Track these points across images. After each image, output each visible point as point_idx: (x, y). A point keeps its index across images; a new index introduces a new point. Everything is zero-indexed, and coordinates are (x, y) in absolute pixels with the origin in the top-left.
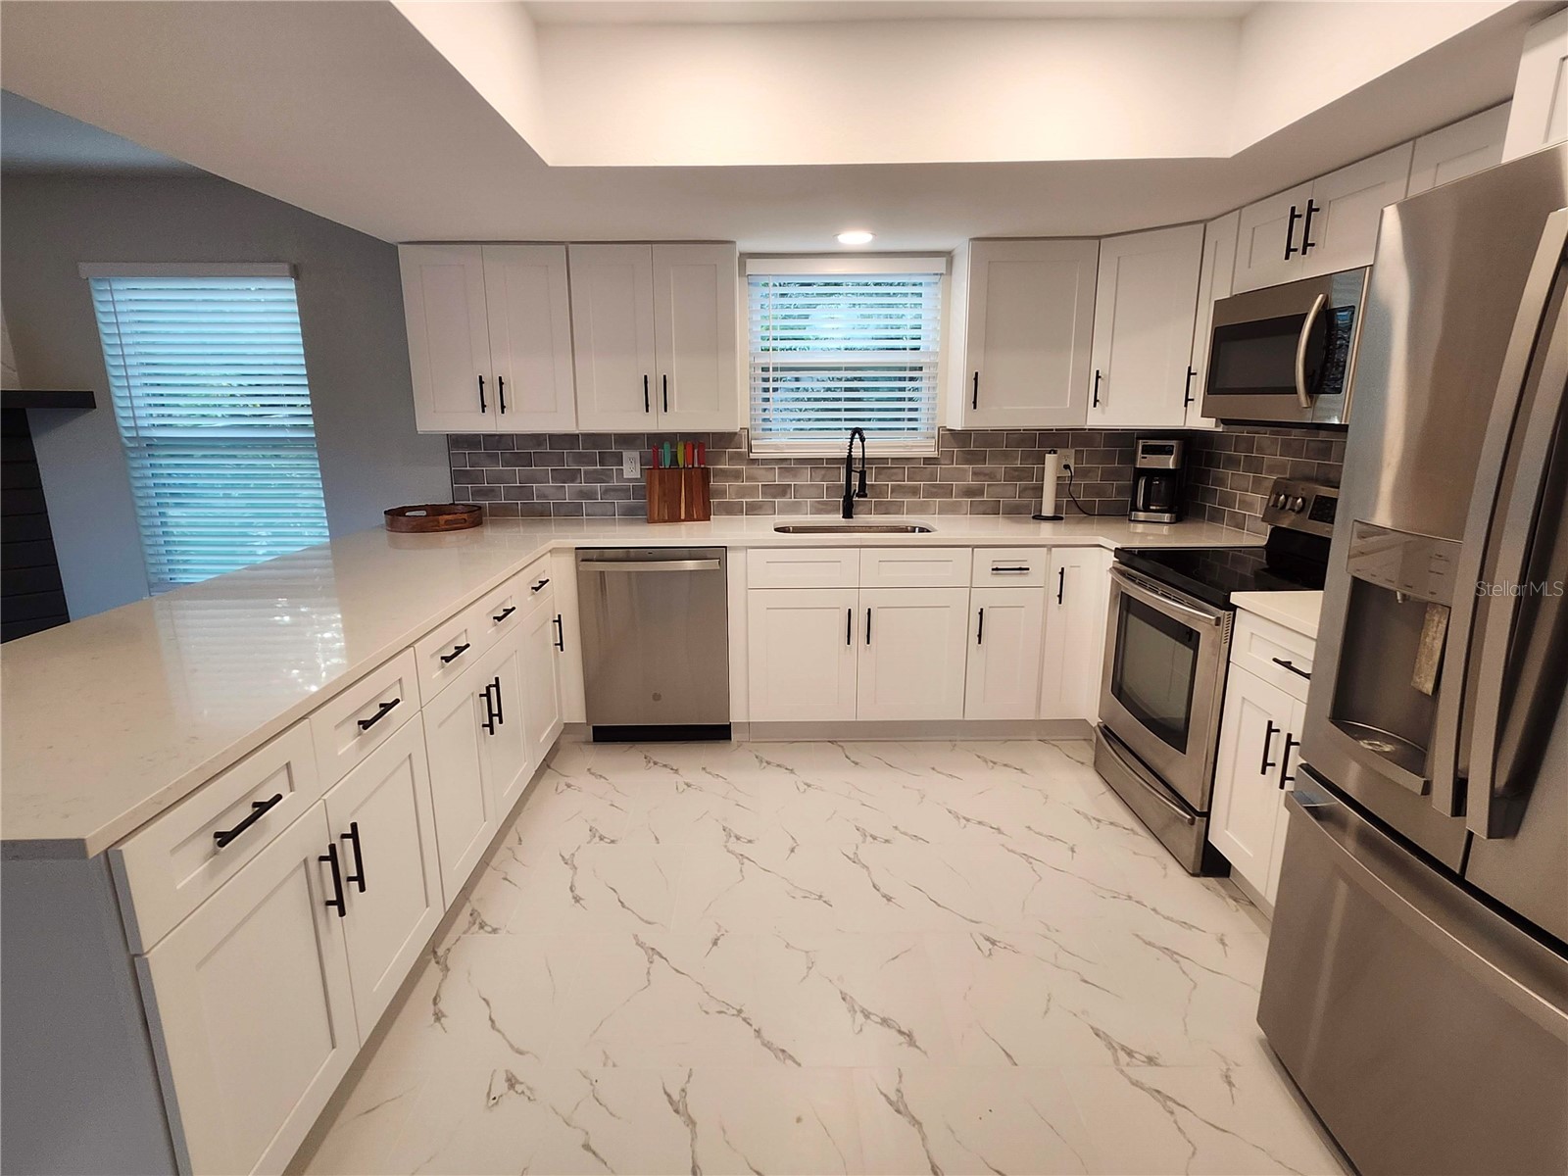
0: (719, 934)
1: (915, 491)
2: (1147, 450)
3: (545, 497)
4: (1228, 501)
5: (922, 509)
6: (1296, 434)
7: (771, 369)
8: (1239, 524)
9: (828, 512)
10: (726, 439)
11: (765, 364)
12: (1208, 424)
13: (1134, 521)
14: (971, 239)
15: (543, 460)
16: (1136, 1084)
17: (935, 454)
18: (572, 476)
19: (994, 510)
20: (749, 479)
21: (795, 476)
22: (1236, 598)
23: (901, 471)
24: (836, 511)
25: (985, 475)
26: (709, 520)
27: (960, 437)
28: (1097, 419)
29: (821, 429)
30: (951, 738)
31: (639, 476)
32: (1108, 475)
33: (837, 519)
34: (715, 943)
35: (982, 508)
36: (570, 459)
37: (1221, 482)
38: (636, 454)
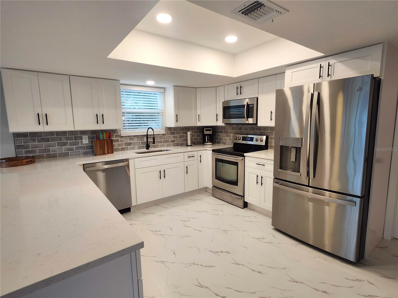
0: (174, 252)
1: (161, 142)
2: (206, 130)
3: (54, 151)
4: (221, 139)
5: (163, 146)
6: (234, 126)
7: (125, 113)
8: (225, 143)
9: (141, 149)
10: (114, 131)
11: (124, 111)
12: (223, 124)
13: (205, 145)
14: (173, 86)
15: (53, 140)
16: (265, 243)
17: (165, 133)
18: (65, 144)
19: (177, 145)
20: (121, 141)
21: (133, 140)
22: (245, 154)
23: (158, 137)
24: (144, 148)
25: (175, 137)
26: (113, 153)
27: (170, 129)
28: (199, 124)
29: (133, 128)
30: (182, 197)
31: (88, 143)
32: (198, 136)
33: (145, 150)
34: (174, 254)
35: (175, 145)
36: (64, 139)
37: (219, 136)
38: (87, 137)
